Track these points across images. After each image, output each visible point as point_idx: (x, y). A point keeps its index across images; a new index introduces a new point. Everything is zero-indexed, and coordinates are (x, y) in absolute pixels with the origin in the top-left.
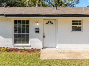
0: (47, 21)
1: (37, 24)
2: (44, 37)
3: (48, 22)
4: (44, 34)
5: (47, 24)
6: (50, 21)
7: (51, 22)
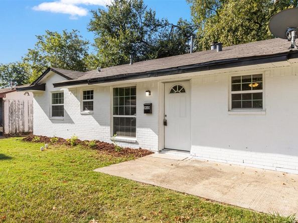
0: (171, 86)
1: (147, 94)
2: (165, 123)
3: (175, 88)
4: (166, 118)
5: (172, 92)
6: (177, 84)
7: (180, 87)
